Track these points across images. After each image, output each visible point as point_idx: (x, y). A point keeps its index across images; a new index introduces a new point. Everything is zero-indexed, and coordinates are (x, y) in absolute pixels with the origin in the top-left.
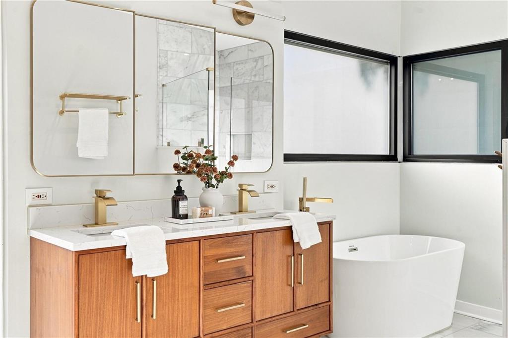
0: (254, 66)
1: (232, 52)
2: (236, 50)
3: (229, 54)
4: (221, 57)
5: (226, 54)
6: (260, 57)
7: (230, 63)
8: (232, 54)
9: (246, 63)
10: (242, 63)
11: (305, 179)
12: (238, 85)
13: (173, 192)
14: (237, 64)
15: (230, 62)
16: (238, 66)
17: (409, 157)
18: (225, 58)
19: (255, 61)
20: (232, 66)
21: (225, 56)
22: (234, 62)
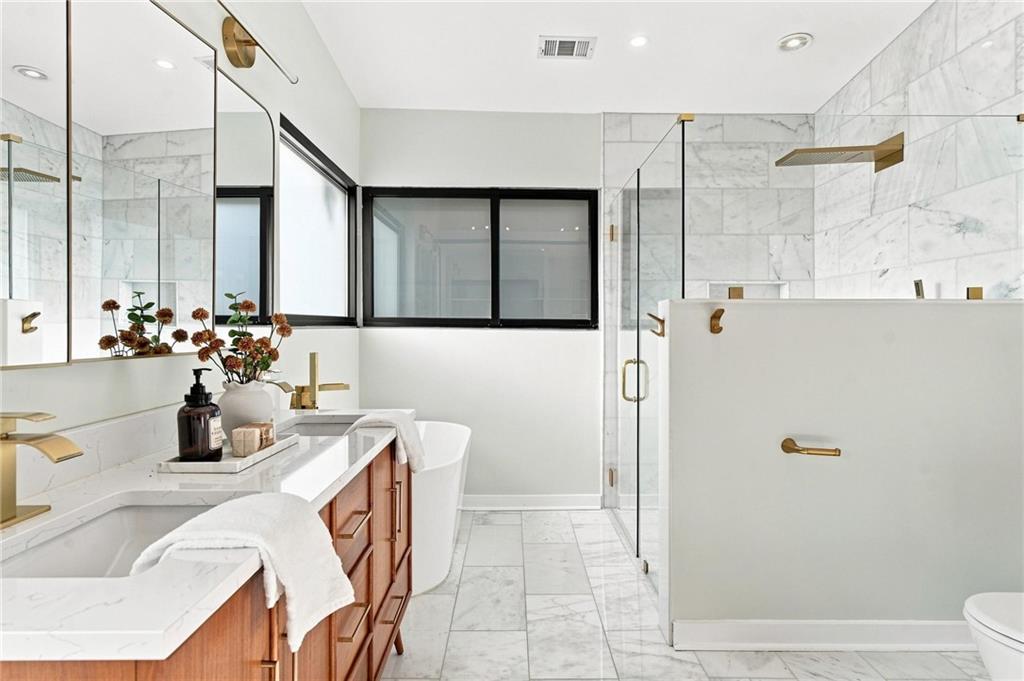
0: (180, 170)
1: (131, 141)
2: (139, 138)
3: (124, 145)
4: (108, 146)
5: (117, 143)
6: (193, 156)
7: (127, 160)
8: (131, 144)
9: (161, 163)
10: (154, 163)
11: (313, 357)
12: (144, 199)
13: (183, 399)
14: (142, 163)
15: (126, 157)
16: (143, 167)
17: (371, 321)
18: (115, 150)
19: (183, 162)
20: (131, 165)
21: (117, 147)
22: (137, 160)
